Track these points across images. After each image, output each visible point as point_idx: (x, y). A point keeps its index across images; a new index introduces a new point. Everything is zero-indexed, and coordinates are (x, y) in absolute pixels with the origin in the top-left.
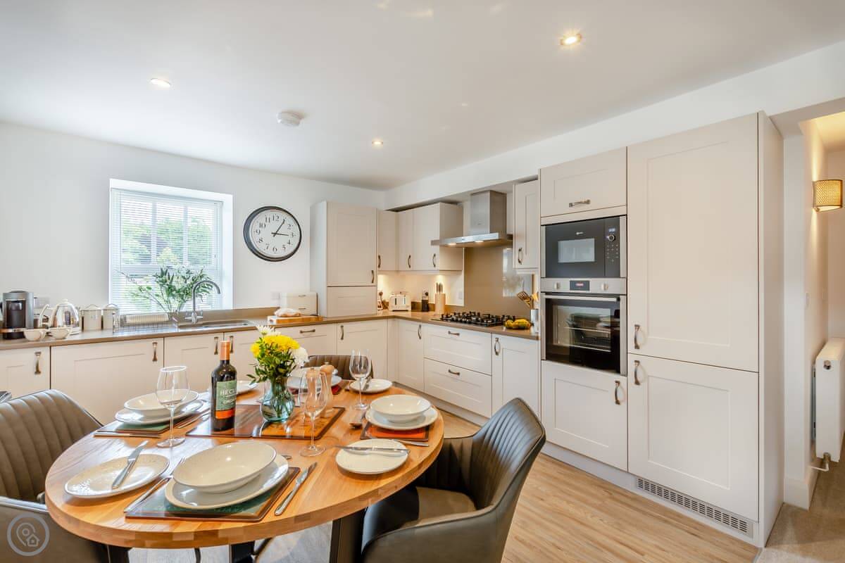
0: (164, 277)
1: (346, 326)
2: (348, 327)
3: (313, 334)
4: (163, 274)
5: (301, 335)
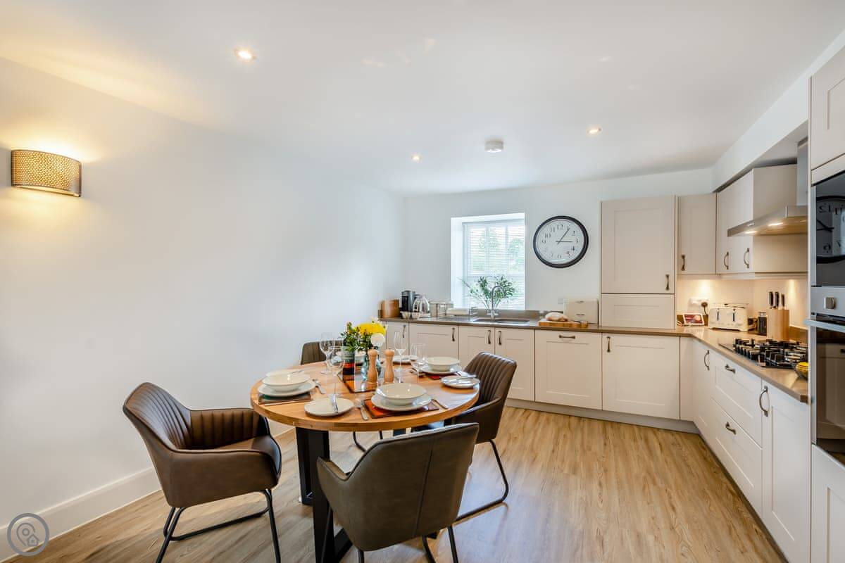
1: (614, 338)
2: (615, 339)
3: (573, 340)
5: (560, 340)
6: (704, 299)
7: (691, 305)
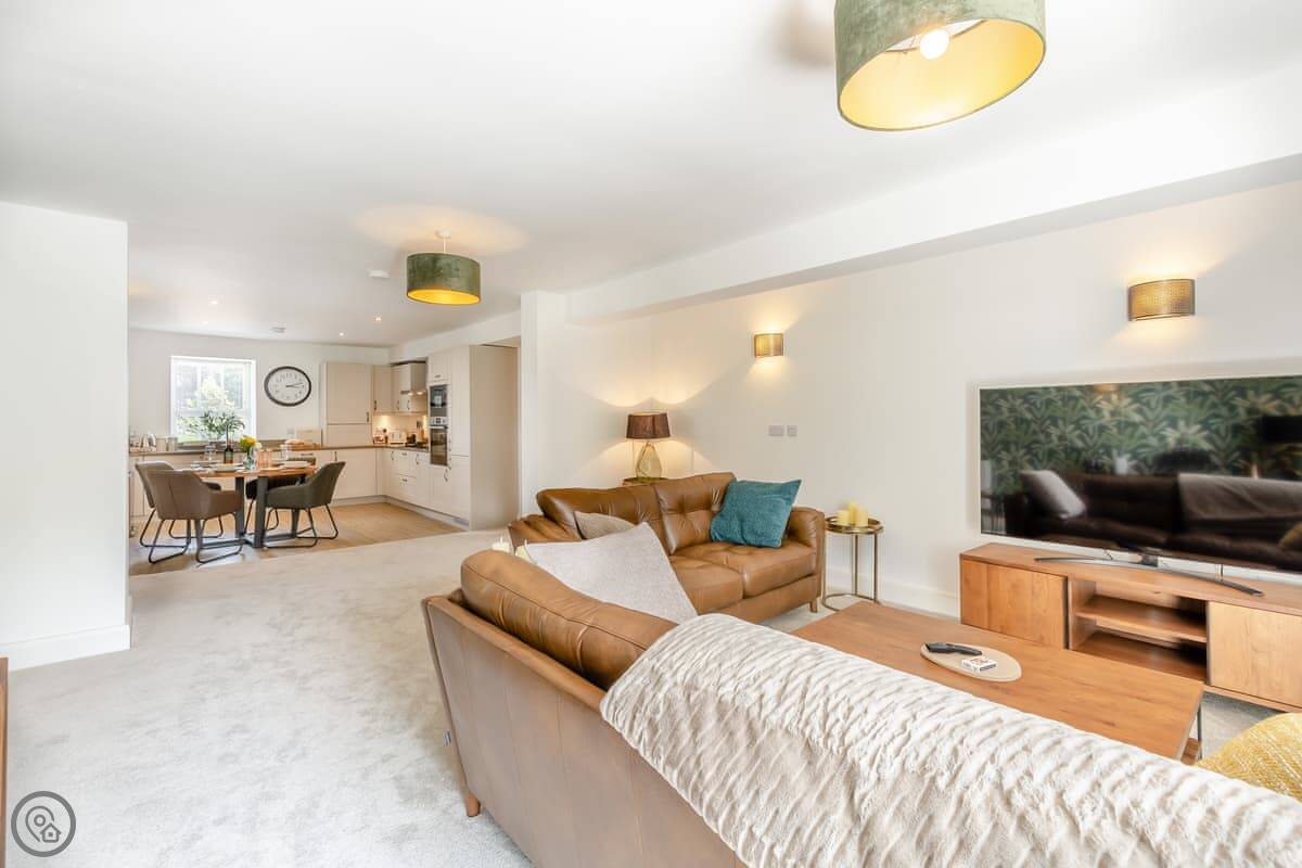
0: (206, 418)
1: (339, 452)
4: (206, 416)
6: (384, 427)
7: (377, 431)
